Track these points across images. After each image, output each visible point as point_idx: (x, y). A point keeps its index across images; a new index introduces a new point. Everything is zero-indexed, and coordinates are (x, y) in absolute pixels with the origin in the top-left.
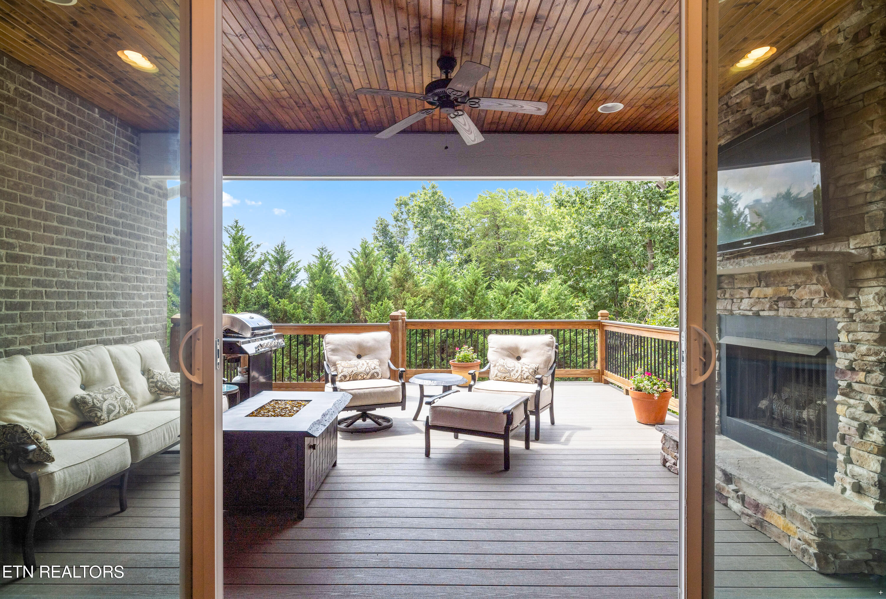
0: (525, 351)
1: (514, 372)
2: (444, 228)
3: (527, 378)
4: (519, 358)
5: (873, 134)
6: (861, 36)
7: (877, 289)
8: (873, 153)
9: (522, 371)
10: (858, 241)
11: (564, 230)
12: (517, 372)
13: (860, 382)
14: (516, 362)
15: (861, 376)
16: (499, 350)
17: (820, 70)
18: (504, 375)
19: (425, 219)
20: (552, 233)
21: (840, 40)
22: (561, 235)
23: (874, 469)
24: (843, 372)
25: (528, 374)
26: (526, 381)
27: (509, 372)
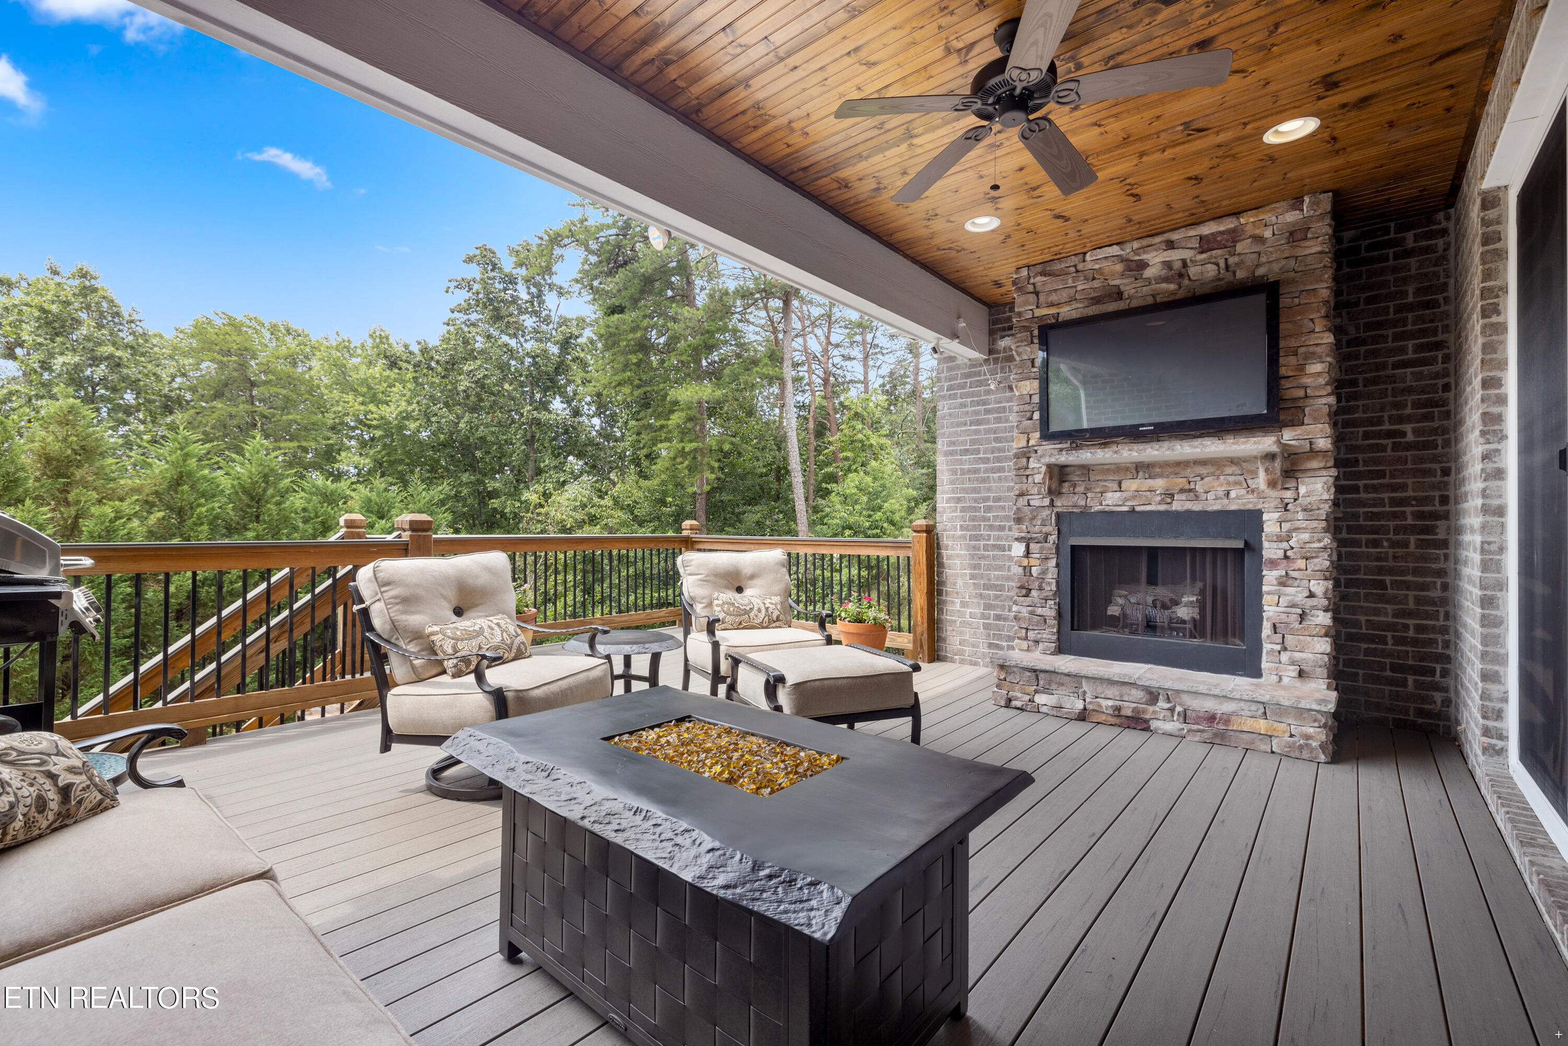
0: (752, 577)
1: (755, 611)
2: (118, 365)
3: (778, 619)
4: (740, 590)
5: (1313, 331)
6: (1298, 236)
7: (1325, 479)
8: (1318, 350)
9: (767, 609)
10: (1299, 432)
11: (393, 407)
12: (759, 610)
13: (1299, 570)
14: (737, 596)
15: (1301, 563)
16: (712, 578)
17: (1242, 257)
18: (738, 619)
19: (59, 339)
20: (372, 407)
21: (1268, 234)
22: (390, 412)
23: (1321, 650)
24: (1273, 563)
25: (776, 613)
26: (777, 624)
27: (747, 612)
